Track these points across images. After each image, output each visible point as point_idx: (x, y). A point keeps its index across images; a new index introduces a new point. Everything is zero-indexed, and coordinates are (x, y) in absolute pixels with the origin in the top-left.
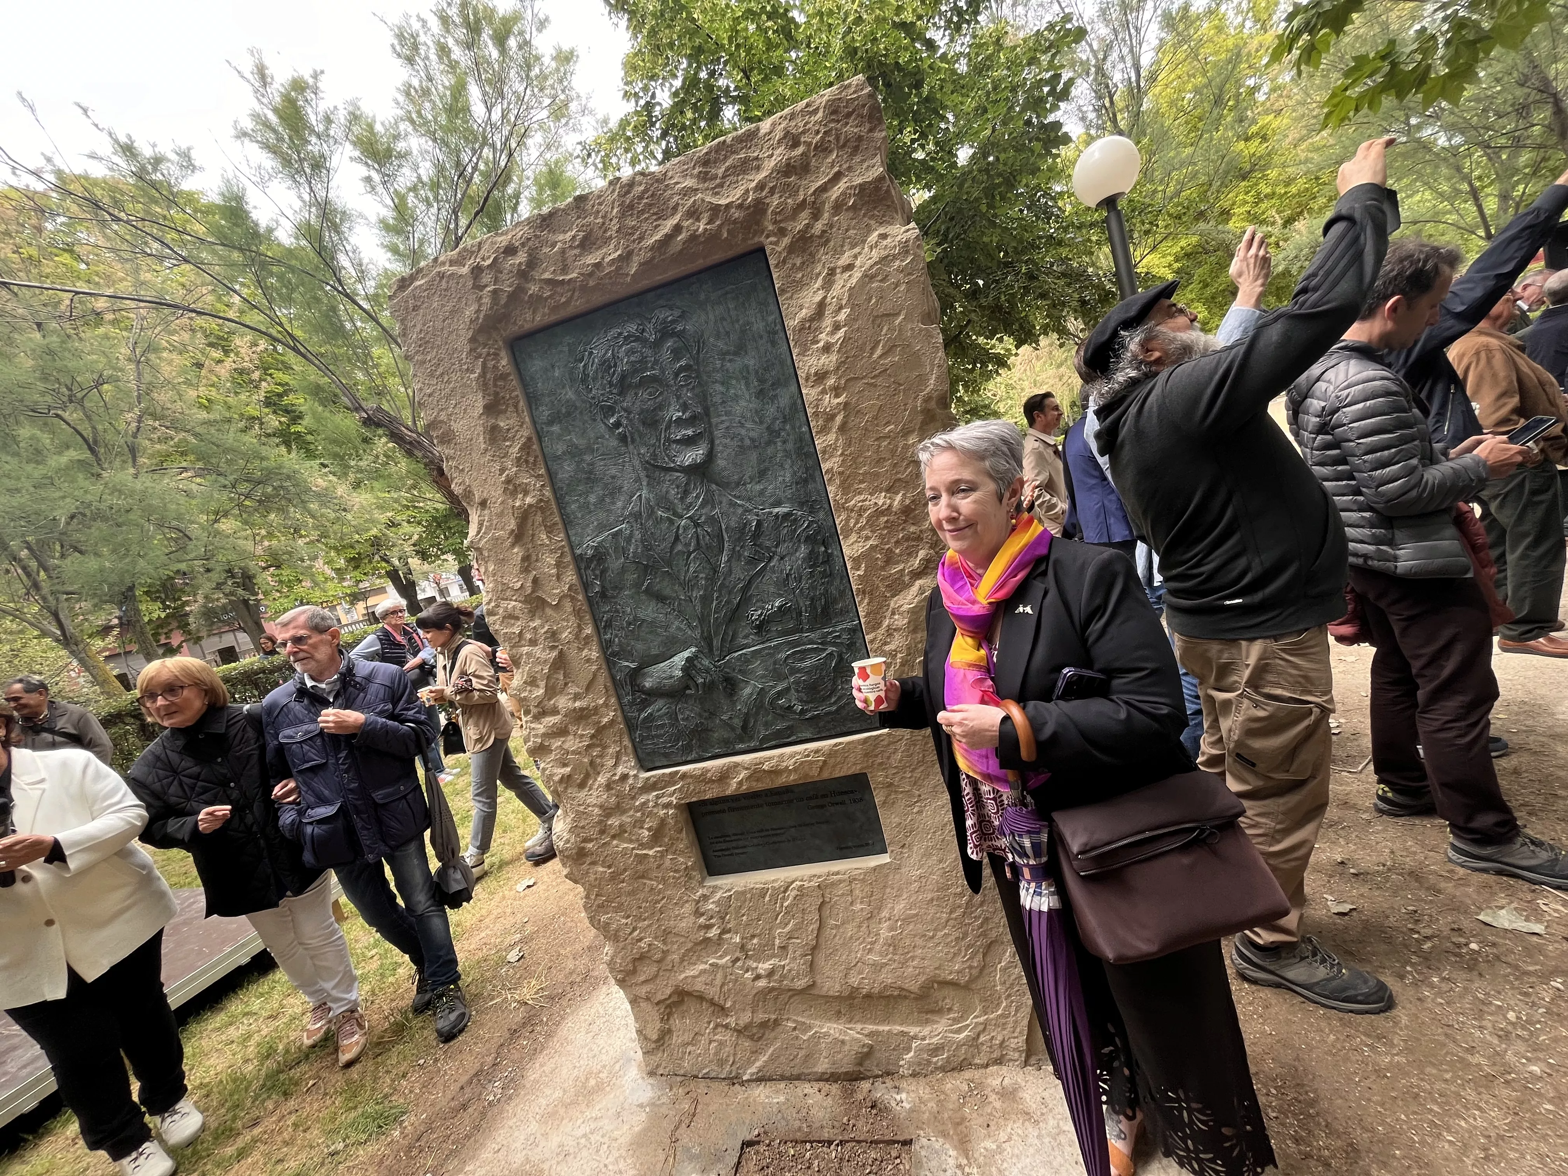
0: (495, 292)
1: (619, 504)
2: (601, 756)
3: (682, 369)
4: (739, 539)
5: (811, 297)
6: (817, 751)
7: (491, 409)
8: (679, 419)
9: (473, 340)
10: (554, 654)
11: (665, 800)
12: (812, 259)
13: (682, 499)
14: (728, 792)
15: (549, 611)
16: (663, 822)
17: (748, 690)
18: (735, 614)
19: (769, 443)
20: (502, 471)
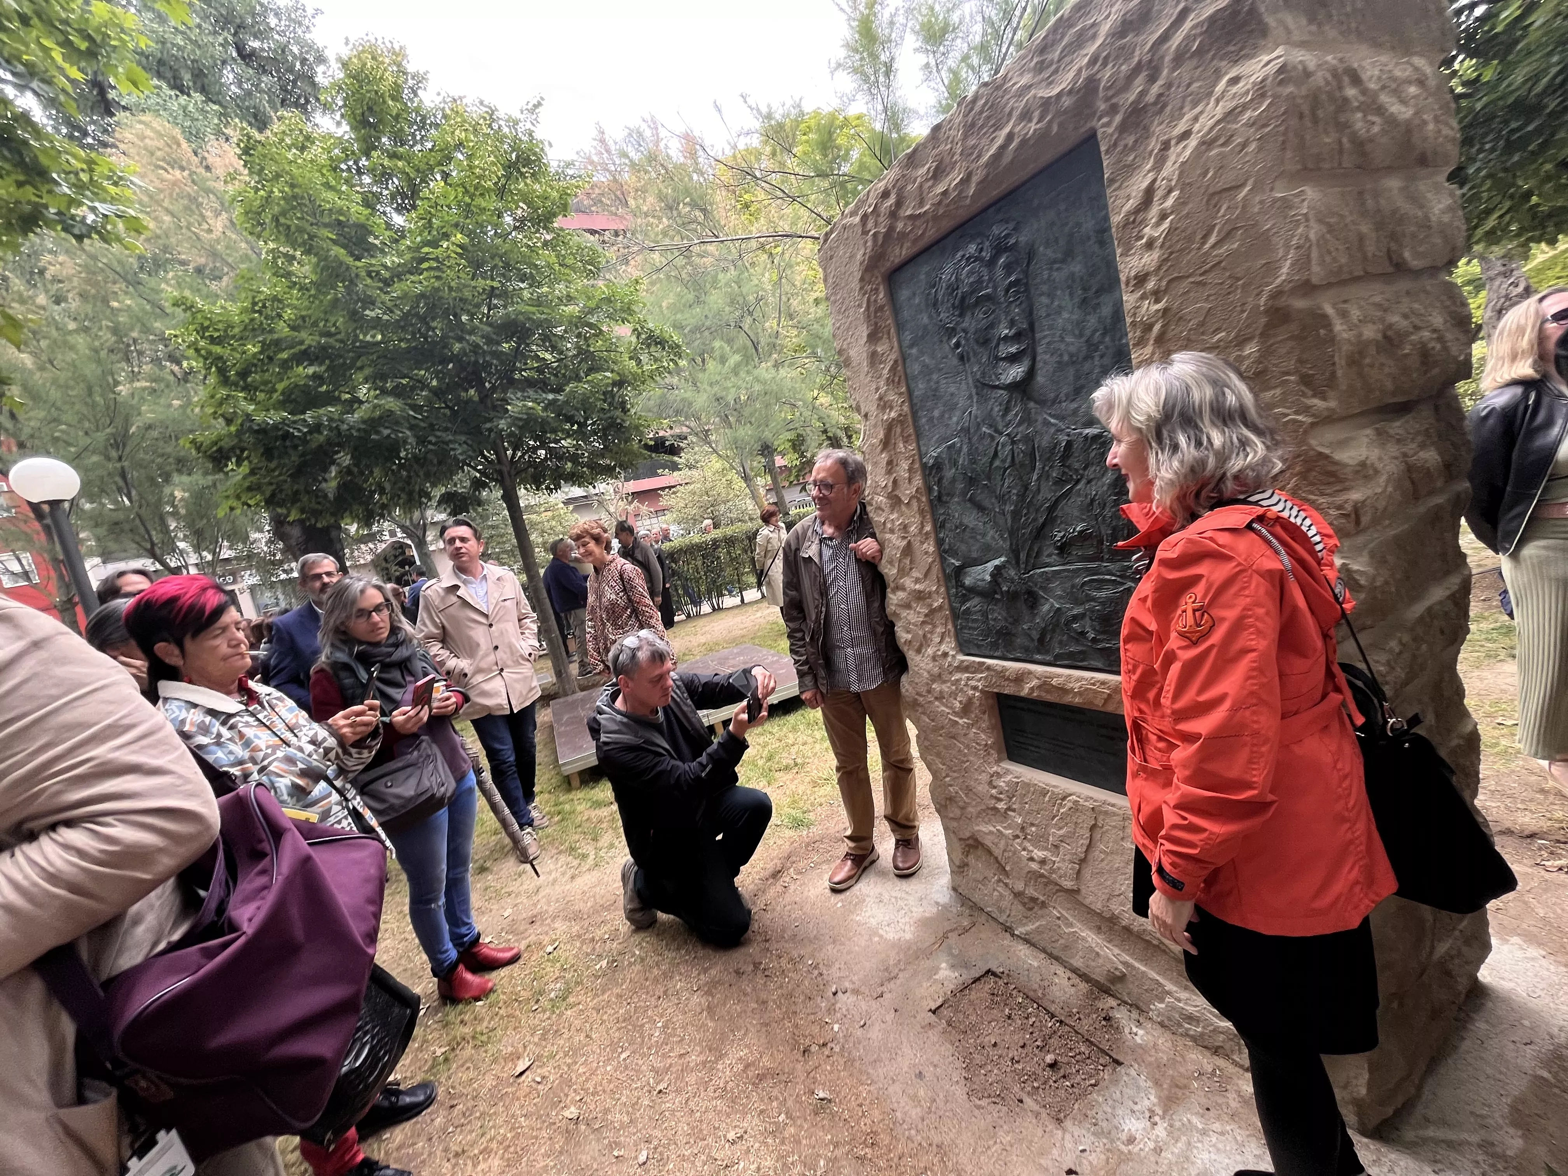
0: (875, 235)
1: (955, 419)
2: (932, 632)
3: (1011, 285)
4: (1048, 459)
5: (1139, 183)
6: (1103, 683)
7: (873, 337)
8: (1006, 336)
9: (862, 279)
10: (905, 543)
11: (973, 683)
12: (1146, 134)
13: (1004, 416)
14: (1022, 694)
15: (904, 508)
16: (970, 700)
17: (1046, 608)
18: (1040, 533)
19: (1086, 358)
20: (877, 389)
